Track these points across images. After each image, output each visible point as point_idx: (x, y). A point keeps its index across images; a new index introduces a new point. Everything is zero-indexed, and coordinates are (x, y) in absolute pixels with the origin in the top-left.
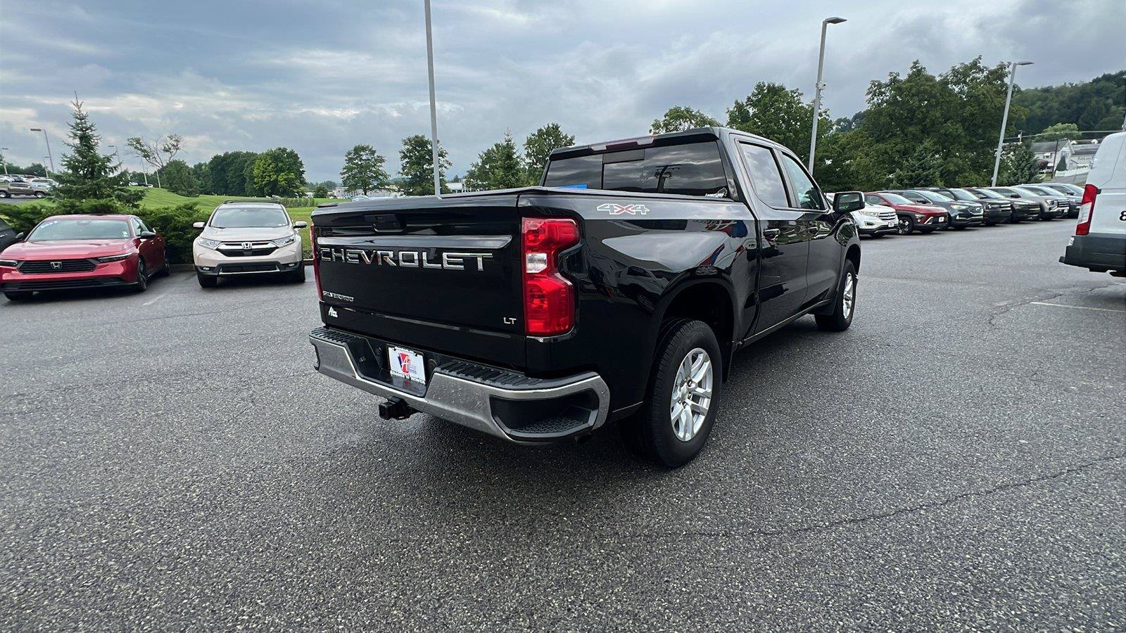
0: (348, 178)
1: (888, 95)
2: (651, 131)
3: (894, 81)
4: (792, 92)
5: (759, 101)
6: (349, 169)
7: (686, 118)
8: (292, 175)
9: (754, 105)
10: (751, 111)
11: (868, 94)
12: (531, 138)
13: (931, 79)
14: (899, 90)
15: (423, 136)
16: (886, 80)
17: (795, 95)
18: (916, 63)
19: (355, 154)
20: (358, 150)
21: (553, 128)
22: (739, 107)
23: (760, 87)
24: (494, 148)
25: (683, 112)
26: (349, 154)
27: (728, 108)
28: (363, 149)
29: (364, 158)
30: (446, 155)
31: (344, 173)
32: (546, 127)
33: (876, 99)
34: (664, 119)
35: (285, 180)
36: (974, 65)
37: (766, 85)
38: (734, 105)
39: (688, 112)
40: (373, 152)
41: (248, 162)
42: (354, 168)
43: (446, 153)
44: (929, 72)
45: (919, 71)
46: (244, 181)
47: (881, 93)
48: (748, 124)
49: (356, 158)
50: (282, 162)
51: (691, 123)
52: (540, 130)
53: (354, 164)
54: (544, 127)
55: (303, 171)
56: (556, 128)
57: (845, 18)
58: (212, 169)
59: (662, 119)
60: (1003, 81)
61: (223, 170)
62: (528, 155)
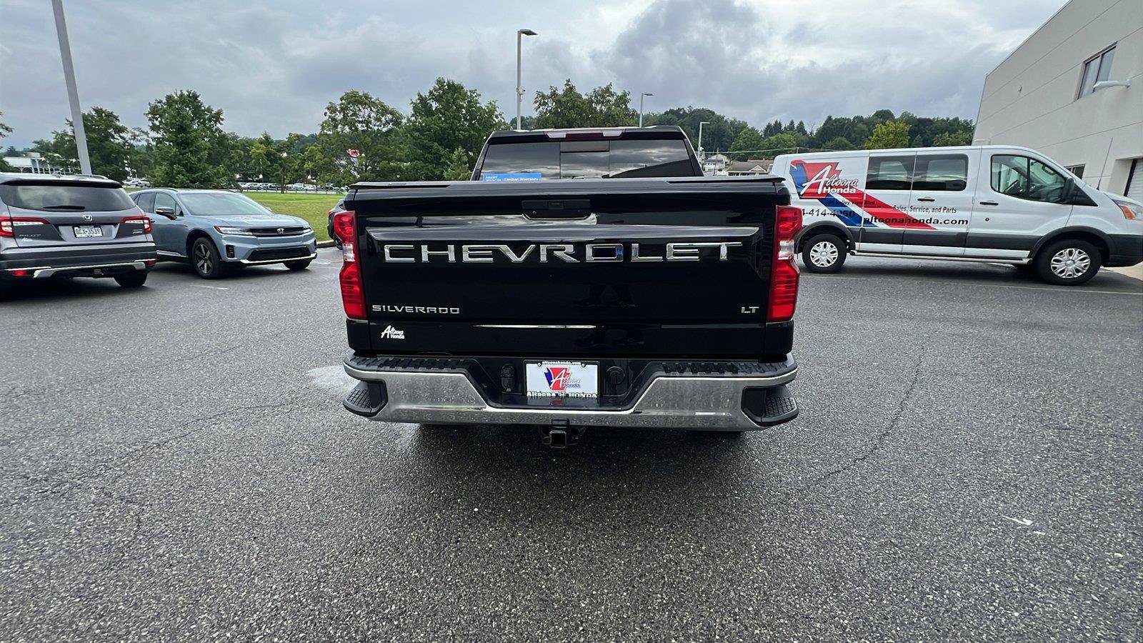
1: (551, 105)
2: (325, 114)
3: (554, 94)
4: (471, 91)
5: (440, 96)
7: (366, 104)
9: (437, 99)
10: (434, 105)
11: (536, 102)
12: (156, 106)
13: (579, 96)
14: (559, 102)
16: (548, 93)
17: (474, 95)
18: (568, 81)
21: (189, 96)
22: (422, 100)
23: (440, 82)
25: (361, 97)
27: (411, 100)
32: (179, 93)
33: (541, 108)
34: (340, 102)
36: (607, 90)
37: (446, 81)
38: (417, 97)
39: (367, 98)
44: (578, 90)
45: (571, 88)
47: (545, 104)
48: (434, 118)
51: (371, 110)
52: (169, 98)
54: (175, 92)
56: (195, 97)
57: (535, 32)
59: (337, 102)
60: (626, 106)
62: (154, 128)
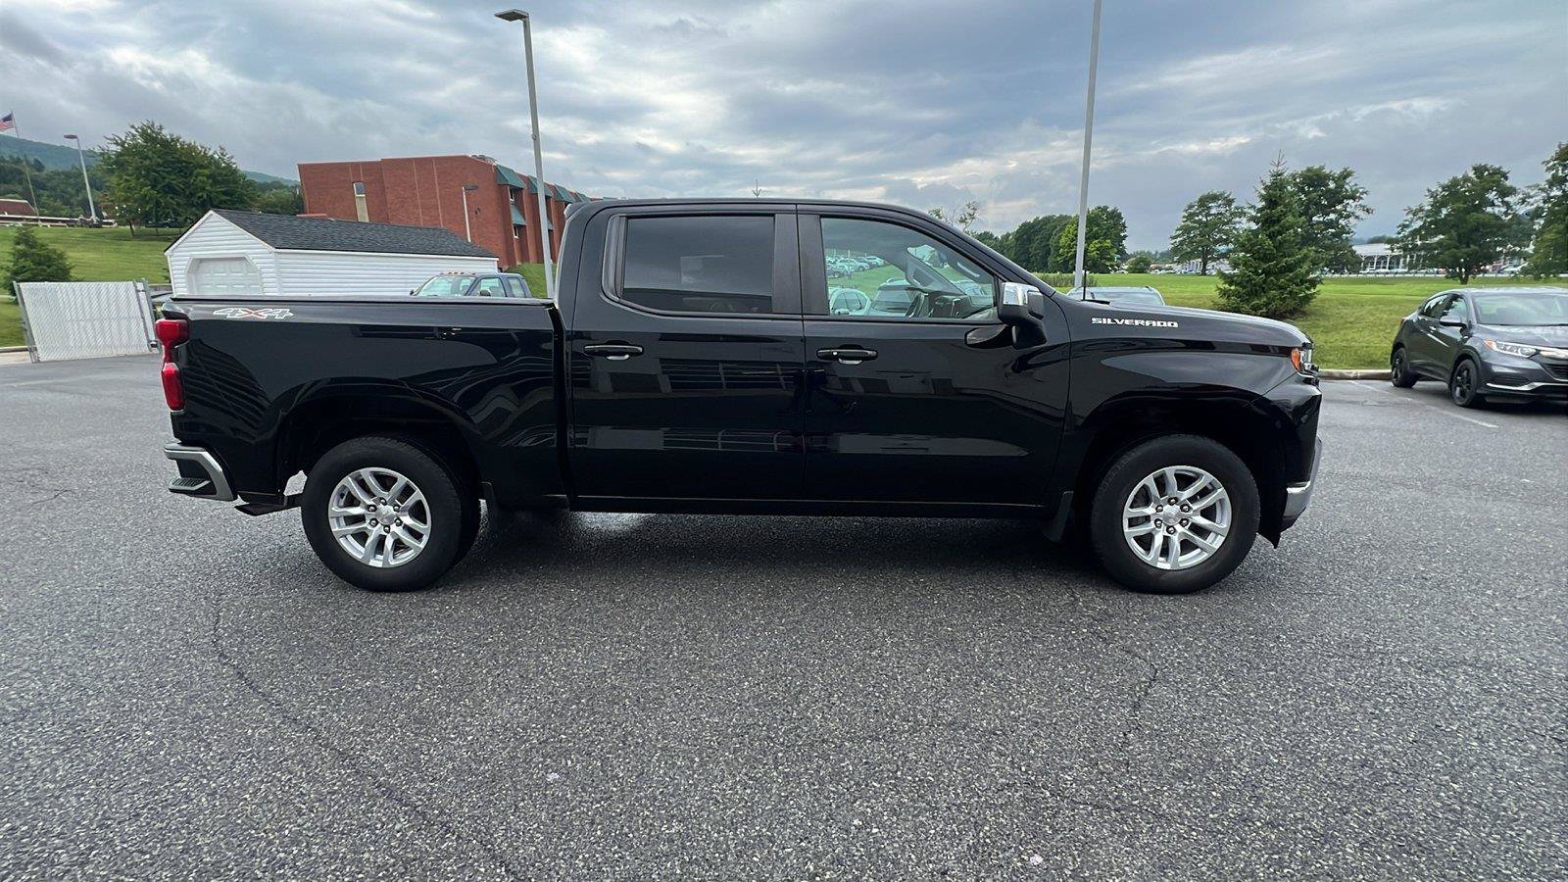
0: (1181, 243)
6: (1186, 230)
8: (1108, 244)
15: (1322, 168)
19: (1199, 206)
20: (1204, 202)
24: (1471, 174)
26: (1191, 207)
28: (1214, 198)
29: (1213, 211)
30: (1364, 196)
31: (1178, 236)
35: (1098, 249)
40: (1229, 202)
41: (1058, 228)
42: (1194, 228)
43: (1363, 193)
46: (1048, 252)
49: (1200, 213)
50: (1098, 225)
53: (1195, 222)
55: (1125, 236)
58: (1017, 239)
61: (1029, 240)
